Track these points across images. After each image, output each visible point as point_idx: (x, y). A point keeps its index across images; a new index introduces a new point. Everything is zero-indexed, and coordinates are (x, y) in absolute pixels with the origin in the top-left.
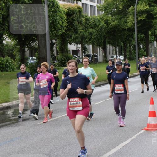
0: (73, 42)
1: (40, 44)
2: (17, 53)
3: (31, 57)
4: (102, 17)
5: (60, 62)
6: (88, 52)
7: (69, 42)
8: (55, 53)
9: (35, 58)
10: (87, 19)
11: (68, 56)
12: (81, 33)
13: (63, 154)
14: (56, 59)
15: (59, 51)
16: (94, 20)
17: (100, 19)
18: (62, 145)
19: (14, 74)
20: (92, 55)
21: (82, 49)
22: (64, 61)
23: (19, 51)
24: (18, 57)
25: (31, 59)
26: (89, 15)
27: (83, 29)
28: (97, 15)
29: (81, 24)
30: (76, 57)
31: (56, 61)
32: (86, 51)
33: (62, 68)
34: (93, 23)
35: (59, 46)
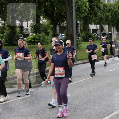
0: (93, 23)
1: (68, 24)
2: (50, 31)
3: (61, 34)
4: (116, 4)
5: (83, 38)
6: (104, 31)
7: (90, 23)
8: (79, 31)
9: (64, 35)
10: (104, 5)
11: (89, 33)
12: (100, 16)
13: (85, 109)
14: (80, 36)
15: (82, 30)
16: (110, 6)
17: (114, 6)
18: (84, 102)
19: (48, 47)
20: (108, 33)
21: (100, 28)
22: (86, 38)
23: (52, 29)
24: (51, 34)
25: (61, 35)
26: (106, 2)
27: (101, 13)
28: (112, 2)
29: (100, 9)
30: (96, 35)
31: (80, 37)
32: (103, 30)
33: (84, 42)
34: (109, 8)
35: (83, 26)
